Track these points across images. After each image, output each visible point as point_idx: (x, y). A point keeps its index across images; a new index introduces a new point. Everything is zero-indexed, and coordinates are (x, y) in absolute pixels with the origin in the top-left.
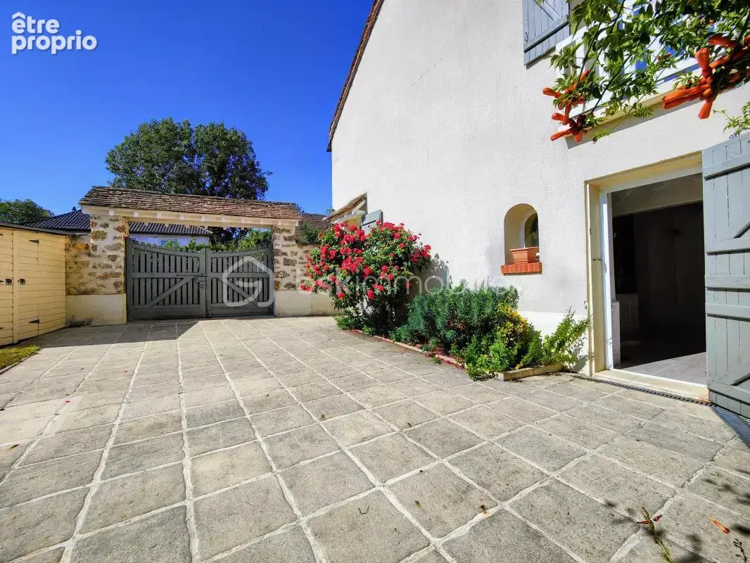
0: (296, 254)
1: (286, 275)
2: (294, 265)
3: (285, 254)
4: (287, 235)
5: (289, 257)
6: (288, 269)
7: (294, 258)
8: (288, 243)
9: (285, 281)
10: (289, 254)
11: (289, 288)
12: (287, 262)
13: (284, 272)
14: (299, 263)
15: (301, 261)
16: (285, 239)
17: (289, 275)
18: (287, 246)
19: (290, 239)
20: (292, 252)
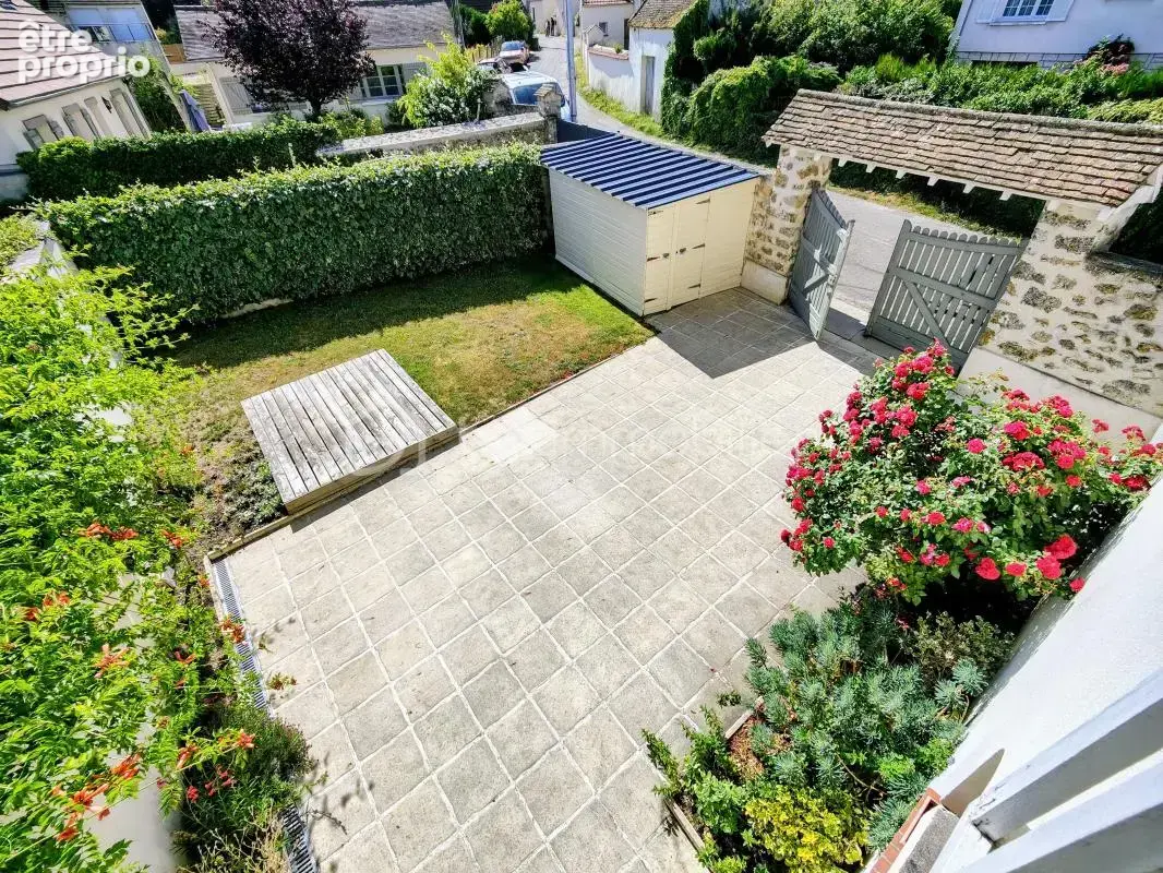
0: (1068, 285)
1: (1016, 323)
2: (1047, 309)
3: (1039, 278)
4: (1068, 232)
5: (1047, 288)
6: (1028, 314)
7: (1059, 293)
8: (1062, 253)
9: (1006, 335)
10: (1050, 280)
11: (1006, 352)
12: (1033, 299)
13: (1013, 316)
14: (1067, 309)
15: (1074, 306)
16: (1060, 242)
17: (1022, 326)
18: (1057, 261)
19: (1073, 245)
20: (1060, 279)
